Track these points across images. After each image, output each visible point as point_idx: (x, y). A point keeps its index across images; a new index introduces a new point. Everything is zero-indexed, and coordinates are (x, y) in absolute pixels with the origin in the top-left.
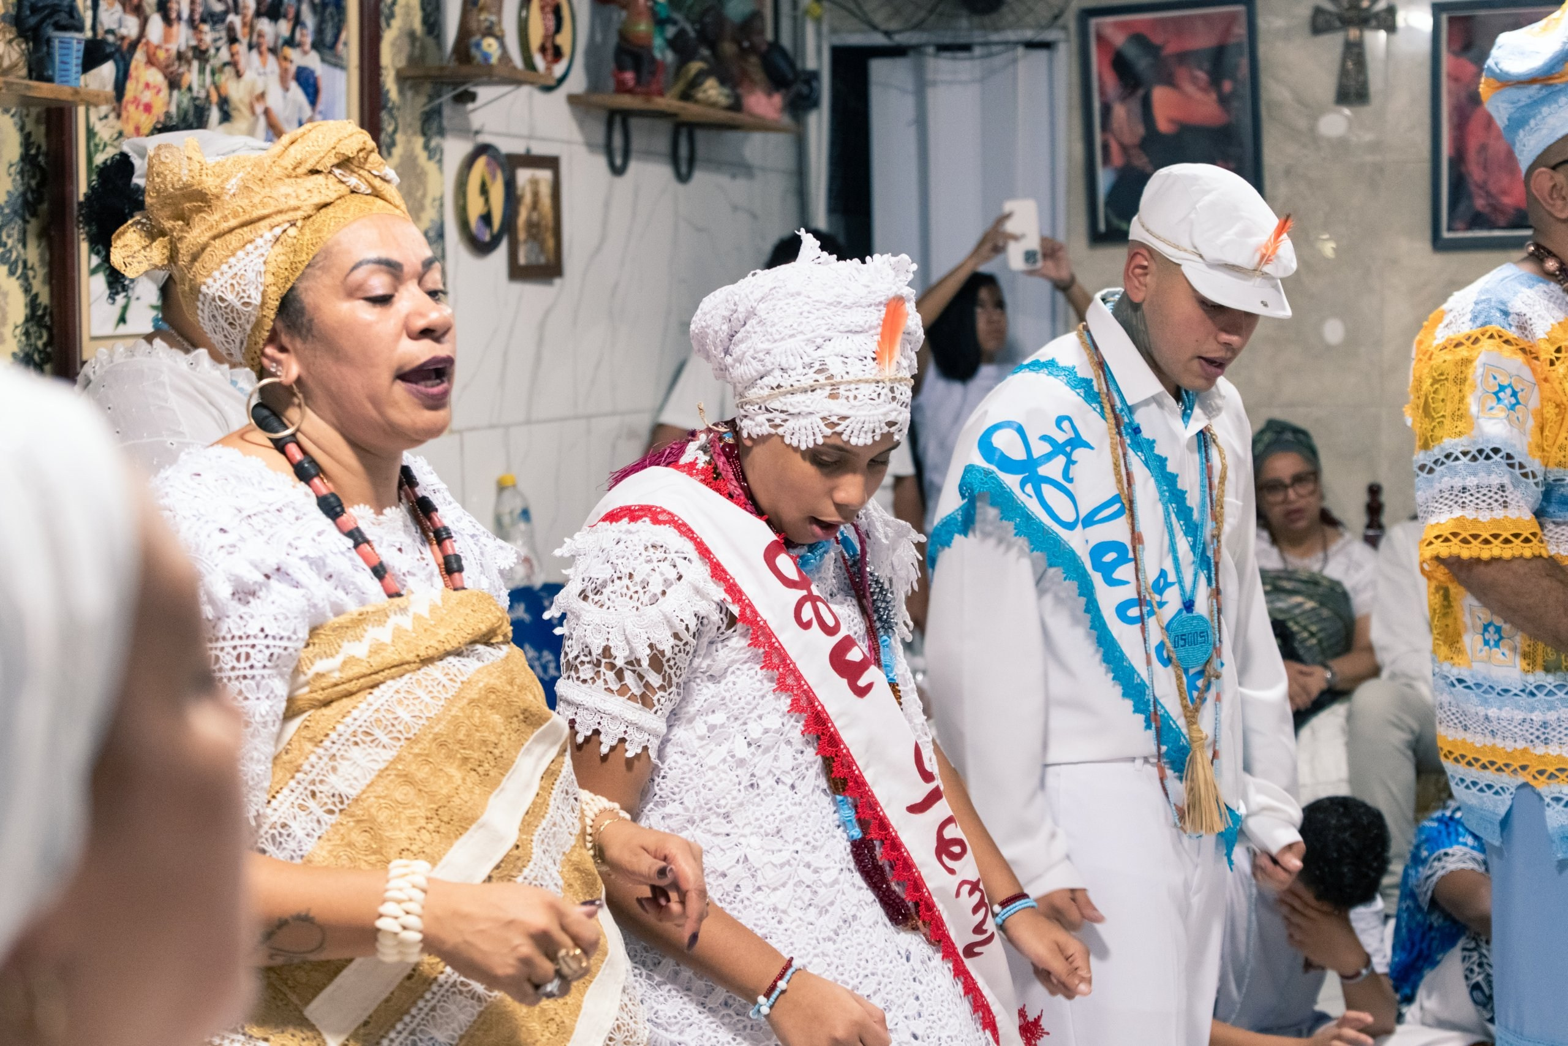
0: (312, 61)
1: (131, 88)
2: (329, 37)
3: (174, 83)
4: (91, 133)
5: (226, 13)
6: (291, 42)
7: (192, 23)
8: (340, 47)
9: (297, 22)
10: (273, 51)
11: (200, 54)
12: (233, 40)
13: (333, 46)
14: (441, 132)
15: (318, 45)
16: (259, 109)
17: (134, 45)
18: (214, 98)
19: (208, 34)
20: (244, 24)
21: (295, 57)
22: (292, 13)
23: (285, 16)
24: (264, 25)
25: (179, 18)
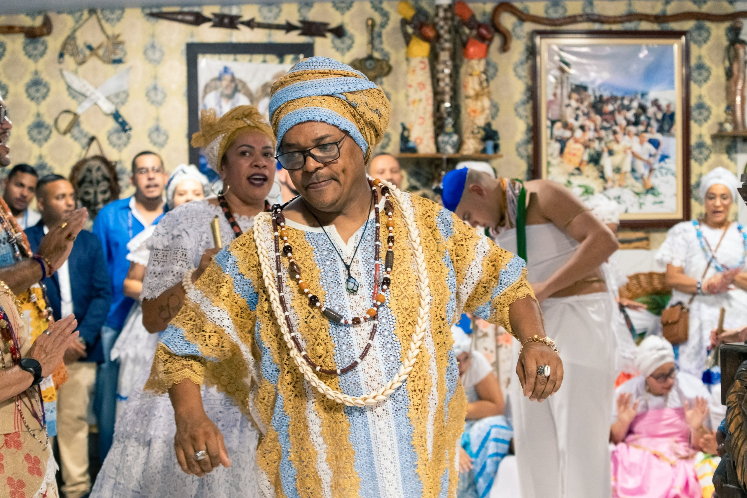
0: (658, 136)
1: (566, 150)
2: (666, 127)
3: (586, 147)
4: (549, 163)
5: (612, 125)
6: (646, 131)
7: (596, 130)
8: (673, 131)
9: (648, 125)
10: (637, 134)
11: (600, 139)
12: (615, 133)
13: (669, 131)
14: (736, 152)
15: (661, 130)
16: (629, 152)
17: (568, 139)
18: (606, 150)
19: (603, 133)
20: (621, 128)
21: (648, 136)
22: (645, 123)
23: (642, 124)
24: (632, 129)
25: (589, 129)
